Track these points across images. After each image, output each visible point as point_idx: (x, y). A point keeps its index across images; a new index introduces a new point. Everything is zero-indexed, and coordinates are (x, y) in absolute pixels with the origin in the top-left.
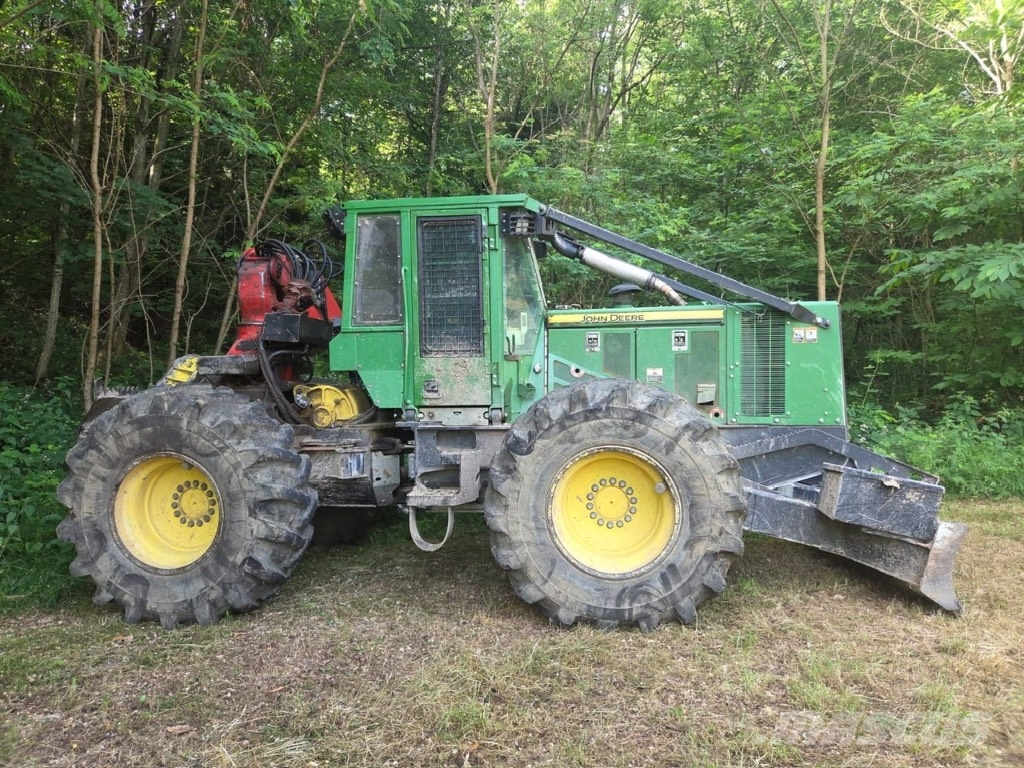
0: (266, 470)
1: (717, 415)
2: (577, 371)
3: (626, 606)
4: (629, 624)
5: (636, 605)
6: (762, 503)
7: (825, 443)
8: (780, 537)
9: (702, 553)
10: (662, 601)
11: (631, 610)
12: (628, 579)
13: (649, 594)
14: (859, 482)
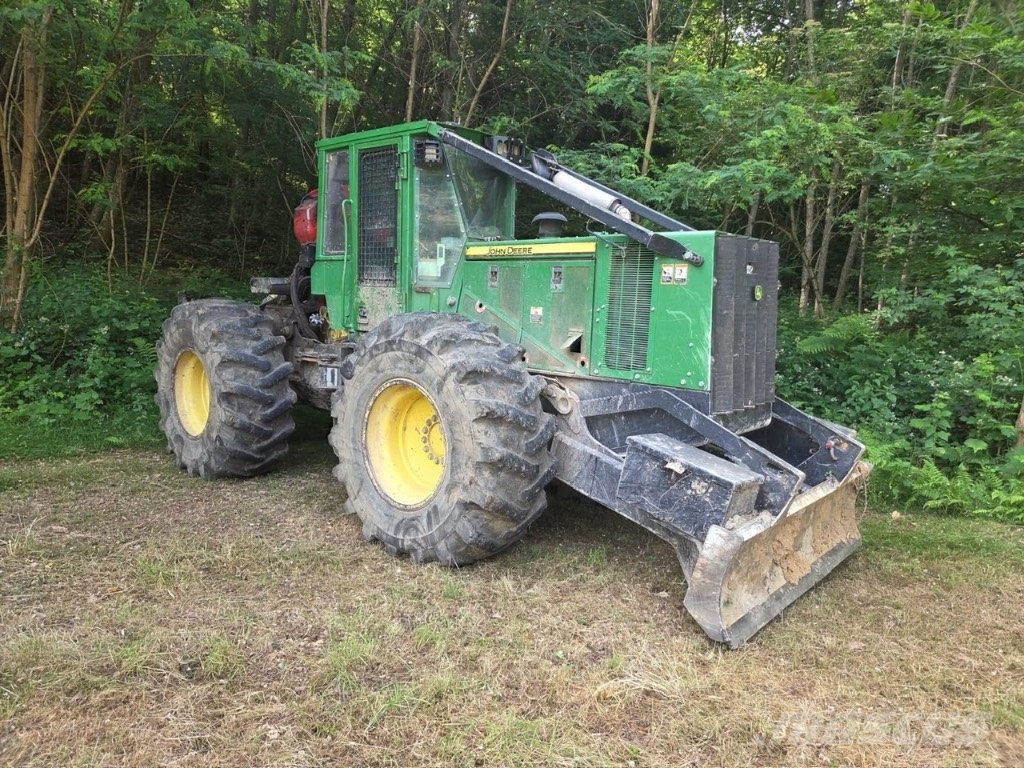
0: (231, 370)
1: (583, 363)
2: (481, 306)
3: (400, 536)
4: (403, 554)
5: (407, 537)
6: (603, 468)
7: (673, 410)
8: (616, 510)
9: (455, 500)
10: (424, 538)
11: (403, 540)
12: (409, 511)
13: (417, 529)
14: (644, 459)
